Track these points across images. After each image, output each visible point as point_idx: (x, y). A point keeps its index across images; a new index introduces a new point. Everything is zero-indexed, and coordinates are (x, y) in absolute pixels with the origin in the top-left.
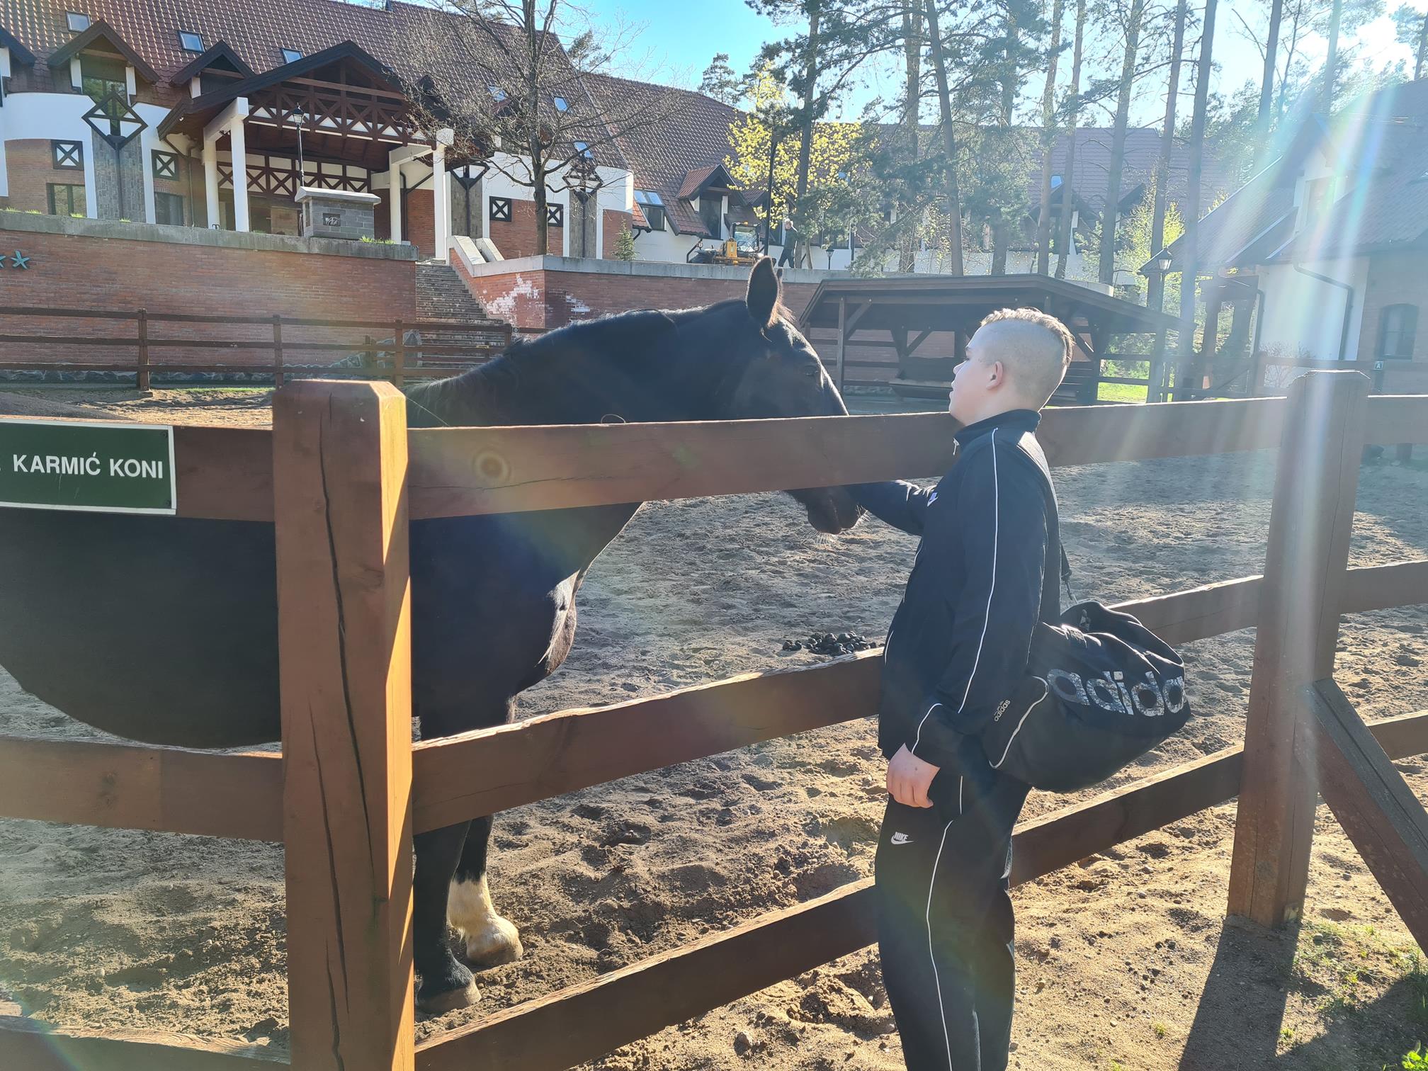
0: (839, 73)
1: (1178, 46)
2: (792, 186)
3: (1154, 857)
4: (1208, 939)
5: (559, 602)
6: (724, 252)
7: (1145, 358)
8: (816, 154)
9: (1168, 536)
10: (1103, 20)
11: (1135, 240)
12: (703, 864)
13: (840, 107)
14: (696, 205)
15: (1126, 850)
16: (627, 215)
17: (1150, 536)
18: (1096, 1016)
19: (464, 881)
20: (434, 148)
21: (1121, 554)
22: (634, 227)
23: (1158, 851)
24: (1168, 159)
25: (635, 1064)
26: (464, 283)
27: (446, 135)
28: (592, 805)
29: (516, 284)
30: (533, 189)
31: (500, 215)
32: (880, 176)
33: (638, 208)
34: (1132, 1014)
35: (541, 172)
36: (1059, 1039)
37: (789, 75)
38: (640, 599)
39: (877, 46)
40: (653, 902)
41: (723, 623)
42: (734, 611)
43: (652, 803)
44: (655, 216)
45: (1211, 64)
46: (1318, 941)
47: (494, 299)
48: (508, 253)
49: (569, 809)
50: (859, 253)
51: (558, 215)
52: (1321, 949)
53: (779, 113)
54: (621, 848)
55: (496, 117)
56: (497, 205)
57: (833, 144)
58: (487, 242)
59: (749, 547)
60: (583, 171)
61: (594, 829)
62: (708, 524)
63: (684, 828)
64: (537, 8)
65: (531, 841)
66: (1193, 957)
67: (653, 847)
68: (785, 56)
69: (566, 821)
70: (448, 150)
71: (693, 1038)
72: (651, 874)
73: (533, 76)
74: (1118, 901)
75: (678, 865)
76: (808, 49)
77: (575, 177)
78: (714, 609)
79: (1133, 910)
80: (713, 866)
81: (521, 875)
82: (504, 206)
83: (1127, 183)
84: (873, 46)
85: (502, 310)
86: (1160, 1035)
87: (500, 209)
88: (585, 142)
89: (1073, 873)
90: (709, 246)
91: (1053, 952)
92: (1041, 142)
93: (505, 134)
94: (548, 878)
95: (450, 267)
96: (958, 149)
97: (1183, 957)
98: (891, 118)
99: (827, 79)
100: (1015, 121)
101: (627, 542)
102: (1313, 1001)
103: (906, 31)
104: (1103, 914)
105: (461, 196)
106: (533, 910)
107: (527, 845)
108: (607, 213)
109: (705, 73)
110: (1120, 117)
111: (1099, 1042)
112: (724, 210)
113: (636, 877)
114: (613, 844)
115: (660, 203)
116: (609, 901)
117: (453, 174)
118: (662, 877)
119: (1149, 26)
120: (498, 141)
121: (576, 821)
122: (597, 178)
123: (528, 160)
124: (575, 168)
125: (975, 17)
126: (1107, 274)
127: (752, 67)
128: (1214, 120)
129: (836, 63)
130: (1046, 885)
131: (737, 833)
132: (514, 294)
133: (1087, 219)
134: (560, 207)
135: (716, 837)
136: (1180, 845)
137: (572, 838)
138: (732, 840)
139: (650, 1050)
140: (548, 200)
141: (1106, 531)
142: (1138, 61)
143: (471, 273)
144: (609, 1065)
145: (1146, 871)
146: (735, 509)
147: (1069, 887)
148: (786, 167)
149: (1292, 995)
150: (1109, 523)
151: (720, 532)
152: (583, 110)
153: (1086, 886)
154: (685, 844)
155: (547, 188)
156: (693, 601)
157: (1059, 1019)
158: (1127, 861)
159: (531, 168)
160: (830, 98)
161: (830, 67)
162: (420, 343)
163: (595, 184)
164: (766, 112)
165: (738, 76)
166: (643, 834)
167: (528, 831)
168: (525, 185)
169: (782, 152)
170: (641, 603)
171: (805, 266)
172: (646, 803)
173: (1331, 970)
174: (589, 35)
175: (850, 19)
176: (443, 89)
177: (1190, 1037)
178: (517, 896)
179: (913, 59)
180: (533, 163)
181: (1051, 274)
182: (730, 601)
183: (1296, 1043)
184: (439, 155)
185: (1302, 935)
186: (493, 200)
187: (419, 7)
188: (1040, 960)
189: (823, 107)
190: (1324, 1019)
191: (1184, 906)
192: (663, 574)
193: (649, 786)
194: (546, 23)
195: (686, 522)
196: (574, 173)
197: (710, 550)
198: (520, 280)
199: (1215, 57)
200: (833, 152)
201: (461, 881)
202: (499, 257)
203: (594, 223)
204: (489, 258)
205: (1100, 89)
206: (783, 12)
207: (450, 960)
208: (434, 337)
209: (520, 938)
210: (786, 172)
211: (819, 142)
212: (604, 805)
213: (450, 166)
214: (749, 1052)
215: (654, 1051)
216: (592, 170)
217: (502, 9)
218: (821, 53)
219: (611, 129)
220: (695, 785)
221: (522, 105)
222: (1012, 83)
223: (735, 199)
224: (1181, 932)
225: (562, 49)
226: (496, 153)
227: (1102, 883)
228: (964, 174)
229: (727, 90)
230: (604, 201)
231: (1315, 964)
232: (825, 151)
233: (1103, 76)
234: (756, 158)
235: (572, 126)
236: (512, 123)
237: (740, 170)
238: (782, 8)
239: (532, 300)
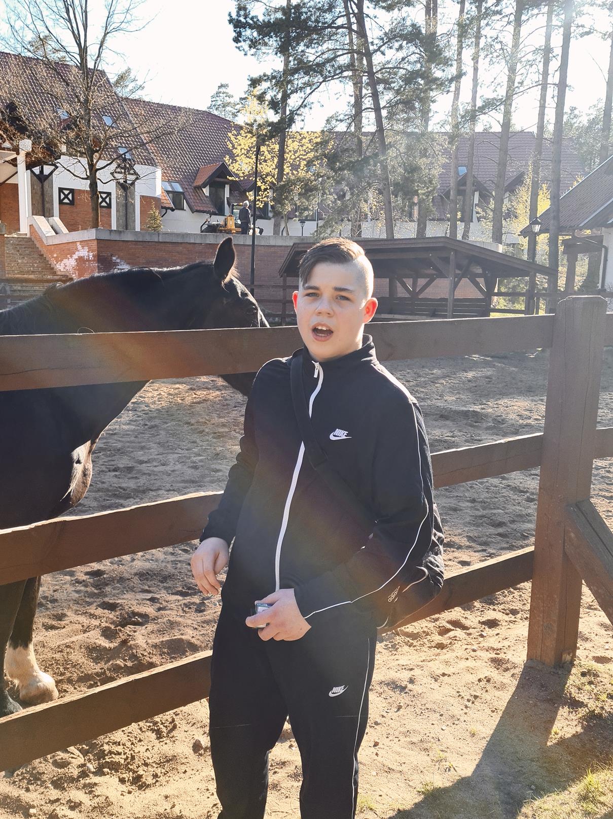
0: (304, 96)
1: (545, 73)
2: (273, 177)
3: (490, 627)
4: (513, 675)
5: (75, 457)
6: (226, 225)
7: (522, 295)
8: (290, 154)
9: (530, 418)
10: (491, 56)
11: (518, 211)
12: (183, 637)
13: (303, 120)
14: (206, 191)
15: (472, 624)
16: (157, 200)
17: (518, 418)
18: (433, 724)
19: (17, 647)
20: (18, 154)
21: (495, 431)
22: (163, 208)
23: (492, 624)
24: (540, 153)
25: (125, 760)
26: (40, 249)
27: (26, 145)
28: (111, 601)
29: (77, 250)
30: (88, 182)
31: (66, 201)
32: (332, 169)
33: (165, 194)
34: (456, 722)
35: (94, 169)
36: (408, 739)
37: (268, 97)
38: (155, 466)
39: (329, 77)
40: (148, 662)
41: (212, 482)
42: (220, 474)
43: (153, 600)
44: (178, 201)
45: (567, 86)
46: (583, 674)
47: (61, 261)
48: (72, 227)
49: (95, 604)
50: (321, 223)
51: (107, 200)
52: (585, 680)
53: (260, 126)
54: (128, 629)
55: (61, 132)
56: (64, 194)
57: (302, 146)
58: (56, 220)
59: (235, 430)
60: (125, 168)
61: (111, 616)
62: (208, 415)
63: (172, 615)
64: (89, 53)
65: (67, 625)
66: (502, 687)
67: (150, 627)
68: (265, 85)
69: (92, 612)
70: (28, 155)
71: (166, 743)
72: (148, 644)
73: (87, 101)
74: (458, 655)
75: (166, 638)
76: (282, 80)
77: (119, 173)
78: (207, 472)
79: (467, 659)
80: (190, 638)
81: (59, 646)
82: (69, 194)
83: (511, 172)
84: (326, 77)
85: (67, 268)
86: (473, 735)
87: (66, 196)
88: (126, 147)
89: (433, 638)
90: (216, 220)
91: (410, 686)
92: (449, 143)
93: (69, 143)
94: (77, 647)
95: (30, 239)
96: (388, 149)
97: (495, 687)
98: (341, 127)
99: (294, 101)
100: (430, 129)
101: (150, 428)
102: (576, 711)
103: (350, 66)
104: (447, 663)
105: (38, 187)
106: (65, 669)
107: (64, 627)
108: (142, 197)
109: (213, 97)
110: (506, 124)
111: (432, 740)
112: (227, 194)
113: (137, 646)
114: (124, 626)
115: (181, 190)
116: (118, 662)
117: (32, 172)
118: (155, 646)
119: (523, 59)
120: (64, 148)
121: (100, 611)
122: (135, 173)
123: (84, 161)
124: (119, 166)
125: (401, 55)
126: (498, 236)
127: (245, 93)
128: (576, 125)
129: (301, 89)
130: (415, 646)
131: (208, 617)
132: (75, 256)
133: (484, 197)
134: (109, 194)
135: (193, 620)
136: (508, 619)
137: (97, 622)
138: (204, 622)
139: (136, 751)
140: (99, 189)
141: (486, 416)
142: (516, 84)
143: (45, 242)
144: (107, 760)
145: (482, 636)
146: (227, 405)
147: (429, 647)
148: (269, 163)
149: (563, 708)
150: (490, 410)
151: (216, 420)
152: (123, 124)
153: (441, 646)
154: (172, 625)
155: (98, 181)
156: (192, 467)
157: (409, 727)
158: (471, 631)
159: (87, 167)
160: (296, 114)
161: (297, 92)
162: (9, 293)
163: (133, 177)
164: (251, 125)
165: (236, 99)
166: (144, 619)
167: (66, 618)
168: (83, 179)
169: (266, 153)
170: (155, 469)
171: (285, 234)
172: (148, 600)
173: (590, 692)
174: (128, 71)
175: (311, 58)
176: (23, 111)
177: (493, 735)
178: (55, 660)
179: (358, 85)
180: (88, 163)
181: (459, 237)
182: (218, 467)
183: (561, 738)
184: (21, 159)
185: (574, 671)
186: (61, 190)
187: (6, 53)
188: (401, 691)
189: (292, 121)
190: (582, 723)
191: (502, 656)
192: (172, 449)
193: (151, 589)
194: (95, 63)
195: (192, 414)
196: (118, 170)
197: (208, 433)
198: (79, 247)
199: (569, 81)
200: (302, 152)
201: (15, 647)
202: (64, 230)
203: (133, 205)
204: (58, 230)
205: (490, 104)
206: (264, 53)
207: (6, 698)
208: (19, 288)
209: (57, 686)
210: (269, 167)
211: (291, 145)
212: (117, 602)
213: (29, 167)
214: (202, 751)
215: (139, 752)
216: (131, 167)
217: (64, 54)
218: (290, 82)
219: (145, 138)
220: (183, 588)
221: (80, 121)
222: (426, 101)
223: (235, 186)
224: (497, 672)
225: (109, 82)
226: (62, 157)
227: (451, 643)
228: (393, 167)
229: (228, 109)
230: (140, 189)
231: (579, 689)
232: (295, 152)
233: (491, 95)
234: (248, 157)
235: (116, 136)
236: (72, 135)
237: (236, 166)
238: (263, 51)
239: (88, 260)
